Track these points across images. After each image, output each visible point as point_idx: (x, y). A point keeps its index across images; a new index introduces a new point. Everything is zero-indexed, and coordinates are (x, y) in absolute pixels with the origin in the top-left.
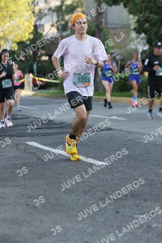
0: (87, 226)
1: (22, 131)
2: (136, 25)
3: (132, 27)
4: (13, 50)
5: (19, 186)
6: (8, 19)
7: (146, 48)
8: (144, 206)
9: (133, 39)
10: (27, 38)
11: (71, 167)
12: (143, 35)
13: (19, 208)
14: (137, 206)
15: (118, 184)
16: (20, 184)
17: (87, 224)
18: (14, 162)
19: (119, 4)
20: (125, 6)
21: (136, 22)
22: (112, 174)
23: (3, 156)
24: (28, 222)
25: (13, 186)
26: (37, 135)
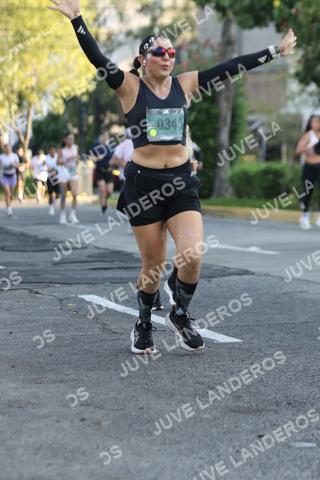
0: (201, 462)
1: (71, 274)
2: (300, 68)
3: (292, 71)
4: (56, 112)
5: (67, 381)
6: (47, 52)
9: (293, 93)
10: (84, 90)
12: (313, 87)
13: (65, 424)
16: (67, 378)
17: (201, 458)
19: (266, 26)
20: (278, 29)
21: (299, 61)
22: (250, 361)
23: (34, 321)
24: (84, 453)
25: (54, 382)
26: (102, 281)
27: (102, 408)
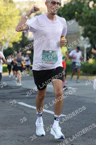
1: (15, 96)
2: (83, 33)
3: (81, 33)
5: (14, 129)
6: (7, 29)
7: (89, 46)
8: (88, 141)
10: (18, 40)
11: (45, 118)
12: (87, 38)
14: (84, 141)
15: (72, 128)
16: (14, 128)
18: (10, 114)
20: (77, 21)
21: (83, 30)
22: (69, 122)
23: (4, 111)
25: (10, 129)
26: (24, 98)
27: (24, 137)
